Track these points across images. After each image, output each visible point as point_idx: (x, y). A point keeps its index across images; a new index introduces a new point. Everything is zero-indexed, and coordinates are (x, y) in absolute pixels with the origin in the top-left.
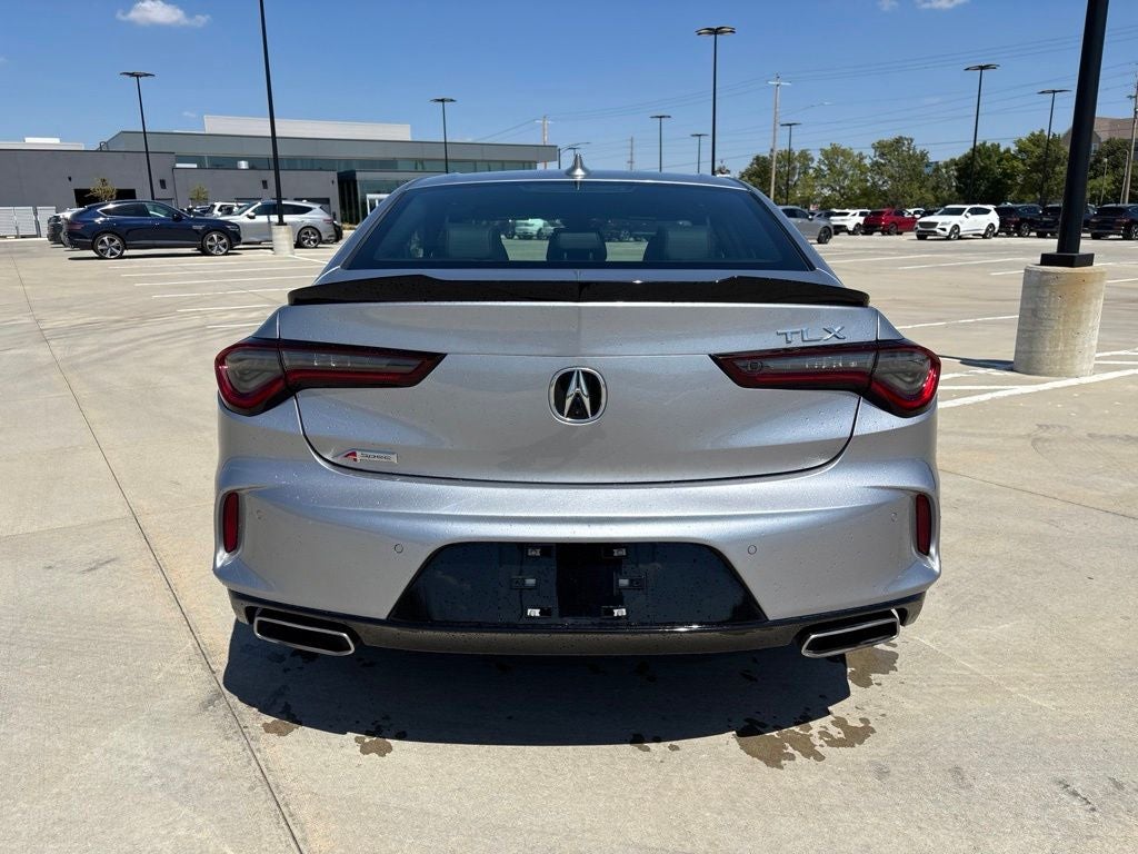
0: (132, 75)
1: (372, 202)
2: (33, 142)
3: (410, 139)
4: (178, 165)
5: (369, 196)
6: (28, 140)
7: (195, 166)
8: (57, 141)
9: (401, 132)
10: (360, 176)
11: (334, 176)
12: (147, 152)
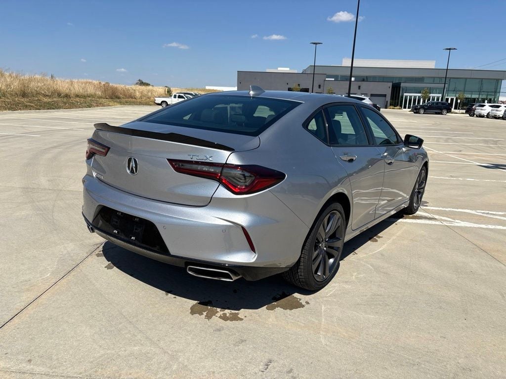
0: (314, 43)
1: (406, 97)
2: (281, 69)
3: (434, 68)
4: (327, 79)
5: (405, 94)
6: (279, 69)
7: (333, 79)
8: (288, 69)
9: (430, 64)
10: (402, 85)
11: (390, 85)
12: (314, 74)
